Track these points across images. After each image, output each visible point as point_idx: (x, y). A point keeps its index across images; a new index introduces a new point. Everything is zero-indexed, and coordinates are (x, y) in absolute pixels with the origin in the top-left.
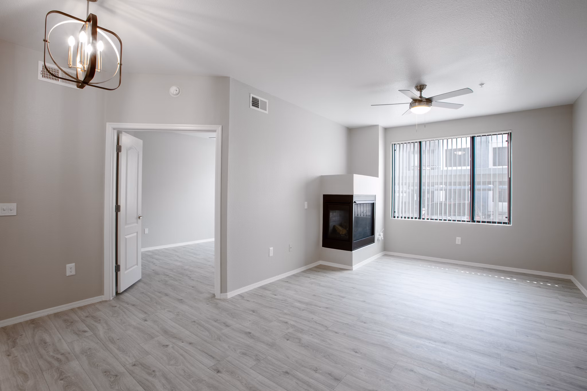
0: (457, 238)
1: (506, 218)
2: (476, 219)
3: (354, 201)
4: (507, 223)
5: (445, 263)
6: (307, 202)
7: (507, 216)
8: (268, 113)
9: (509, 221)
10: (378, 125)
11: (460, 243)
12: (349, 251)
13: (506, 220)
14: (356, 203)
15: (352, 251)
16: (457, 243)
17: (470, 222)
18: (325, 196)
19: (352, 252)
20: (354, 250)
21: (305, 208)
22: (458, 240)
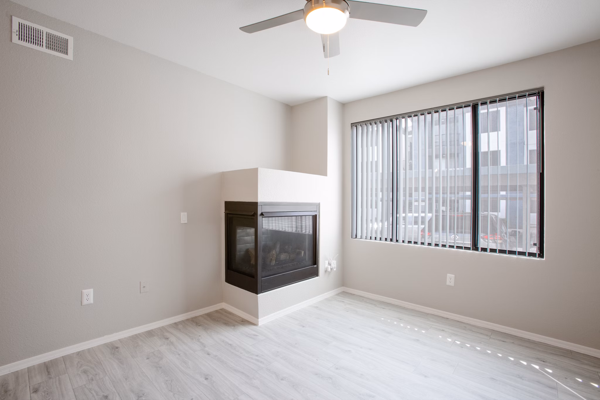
0: (448, 275)
1: (535, 244)
2: (482, 243)
3: (259, 213)
4: (536, 254)
5: (428, 314)
6: (186, 213)
7: (536, 242)
8: (72, 60)
9: (540, 252)
10: (326, 97)
11: (452, 284)
12: (254, 294)
13: (534, 250)
14: (263, 215)
15: (257, 294)
16: (448, 283)
17: (468, 248)
18: (228, 204)
19: (257, 297)
20: (262, 293)
21: (182, 222)
22: (450, 279)
